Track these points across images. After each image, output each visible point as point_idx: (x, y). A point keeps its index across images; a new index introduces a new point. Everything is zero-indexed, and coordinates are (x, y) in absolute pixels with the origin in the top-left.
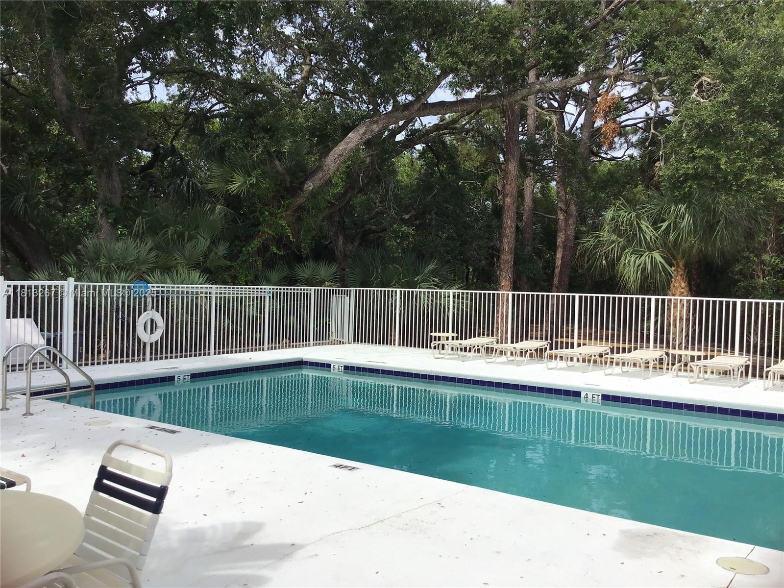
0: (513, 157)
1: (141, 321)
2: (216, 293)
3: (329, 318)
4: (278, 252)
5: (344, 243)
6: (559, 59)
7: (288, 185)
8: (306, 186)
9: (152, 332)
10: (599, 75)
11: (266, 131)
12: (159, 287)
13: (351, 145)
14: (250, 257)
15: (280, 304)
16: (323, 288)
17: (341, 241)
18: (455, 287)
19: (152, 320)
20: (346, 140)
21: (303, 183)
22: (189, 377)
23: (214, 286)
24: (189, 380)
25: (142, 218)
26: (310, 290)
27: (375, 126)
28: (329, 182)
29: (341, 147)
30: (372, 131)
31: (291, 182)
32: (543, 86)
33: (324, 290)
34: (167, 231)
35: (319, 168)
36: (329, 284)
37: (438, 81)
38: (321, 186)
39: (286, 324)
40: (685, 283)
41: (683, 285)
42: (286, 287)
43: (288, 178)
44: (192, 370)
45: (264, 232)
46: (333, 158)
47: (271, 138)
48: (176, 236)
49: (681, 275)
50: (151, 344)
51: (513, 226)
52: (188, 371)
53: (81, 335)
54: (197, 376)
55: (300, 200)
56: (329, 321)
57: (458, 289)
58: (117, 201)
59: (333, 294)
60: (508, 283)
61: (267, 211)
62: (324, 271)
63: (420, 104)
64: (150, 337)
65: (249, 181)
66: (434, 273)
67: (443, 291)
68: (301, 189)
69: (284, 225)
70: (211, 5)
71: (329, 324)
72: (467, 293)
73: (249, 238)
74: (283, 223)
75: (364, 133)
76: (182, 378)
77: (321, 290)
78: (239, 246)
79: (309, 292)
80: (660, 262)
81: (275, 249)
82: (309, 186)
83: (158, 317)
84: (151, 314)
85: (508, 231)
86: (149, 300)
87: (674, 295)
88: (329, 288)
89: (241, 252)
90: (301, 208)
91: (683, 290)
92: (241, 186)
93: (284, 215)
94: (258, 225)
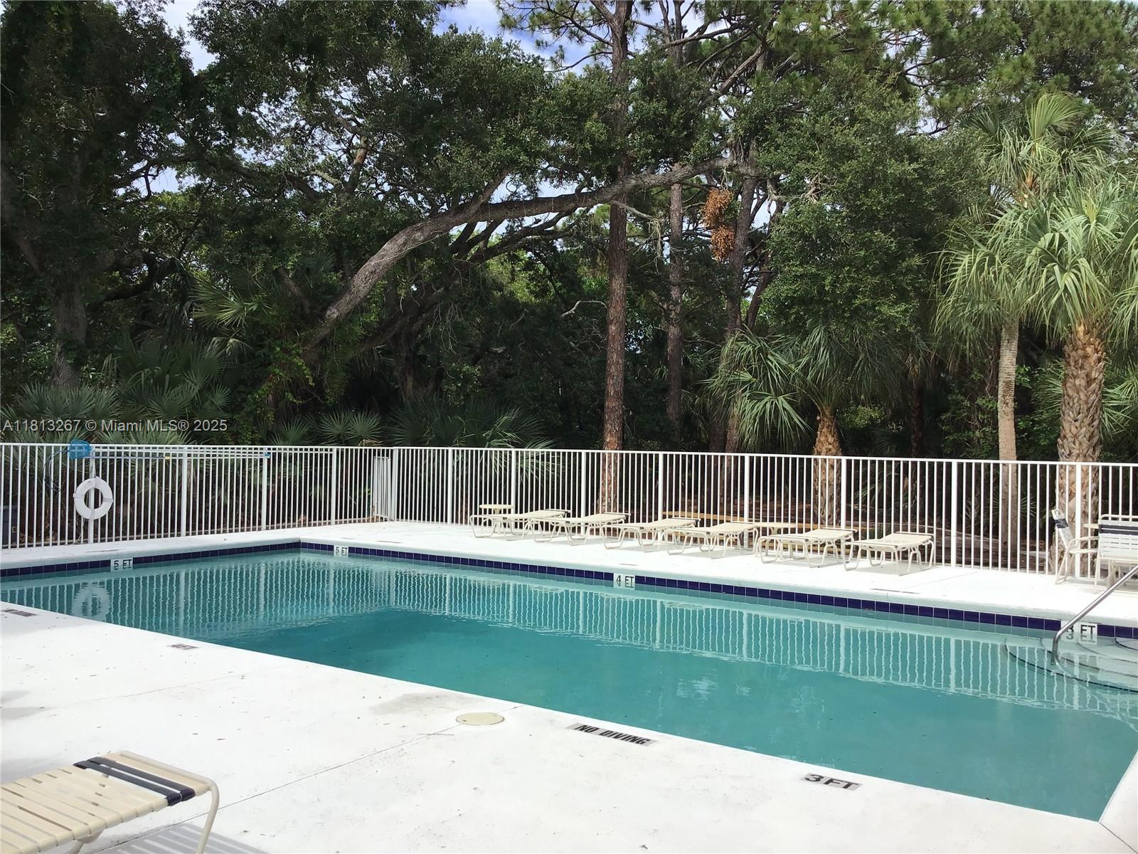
0: (618, 272)
1: (80, 491)
2: (189, 455)
3: (369, 487)
4: (295, 401)
5: (414, 387)
6: (659, 146)
7: (308, 311)
8: (328, 313)
9: (96, 506)
10: (711, 166)
11: (268, 242)
12: (106, 448)
13: (387, 259)
14: (258, 407)
15: (301, 469)
16: (359, 448)
17: (410, 385)
18: (542, 445)
19: (97, 491)
20: (381, 252)
21: (325, 309)
22: (131, 562)
23: (186, 447)
24: (131, 565)
25: (113, 357)
26: (331, 450)
27: (419, 234)
28: (360, 309)
29: (373, 262)
30: (415, 240)
31: (312, 308)
32: (640, 182)
33: (361, 450)
34: (140, 374)
35: (347, 289)
36: (369, 441)
37: (501, 175)
38: (348, 313)
39: (310, 497)
40: (833, 436)
41: (831, 439)
42: (309, 447)
43: (307, 304)
44: (134, 554)
45: (275, 374)
46: (364, 277)
47: (274, 251)
48: (152, 380)
49: (828, 427)
50: (96, 521)
51: (620, 362)
52: (129, 554)
53: (14, 511)
54: (141, 561)
55: (323, 332)
56: (369, 492)
57: (546, 447)
58: (80, 336)
59: (374, 455)
60: (614, 439)
61: (279, 346)
62: (360, 424)
63: (479, 204)
64: (93, 513)
65: (248, 307)
66: (512, 427)
67: (524, 450)
68: (322, 317)
69: (300, 364)
70: (204, 79)
71: (369, 497)
72: (559, 453)
73: (256, 382)
74: (299, 361)
75: (405, 244)
76: (120, 563)
77: (356, 450)
78: (244, 392)
79: (329, 453)
80: (784, 409)
81: (290, 396)
82: (333, 313)
83: (104, 487)
84: (95, 482)
85: (613, 369)
86: (92, 463)
87: (819, 453)
88: (368, 448)
89: (244, 400)
90: (324, 342)
91: (830, 447)
92: (235, 314)
93: (301, 351)
94: (270, 364)
